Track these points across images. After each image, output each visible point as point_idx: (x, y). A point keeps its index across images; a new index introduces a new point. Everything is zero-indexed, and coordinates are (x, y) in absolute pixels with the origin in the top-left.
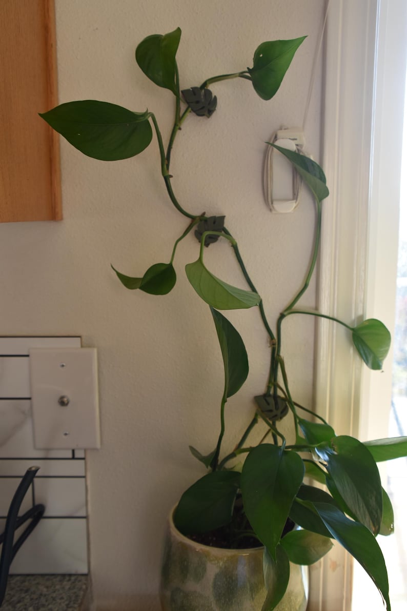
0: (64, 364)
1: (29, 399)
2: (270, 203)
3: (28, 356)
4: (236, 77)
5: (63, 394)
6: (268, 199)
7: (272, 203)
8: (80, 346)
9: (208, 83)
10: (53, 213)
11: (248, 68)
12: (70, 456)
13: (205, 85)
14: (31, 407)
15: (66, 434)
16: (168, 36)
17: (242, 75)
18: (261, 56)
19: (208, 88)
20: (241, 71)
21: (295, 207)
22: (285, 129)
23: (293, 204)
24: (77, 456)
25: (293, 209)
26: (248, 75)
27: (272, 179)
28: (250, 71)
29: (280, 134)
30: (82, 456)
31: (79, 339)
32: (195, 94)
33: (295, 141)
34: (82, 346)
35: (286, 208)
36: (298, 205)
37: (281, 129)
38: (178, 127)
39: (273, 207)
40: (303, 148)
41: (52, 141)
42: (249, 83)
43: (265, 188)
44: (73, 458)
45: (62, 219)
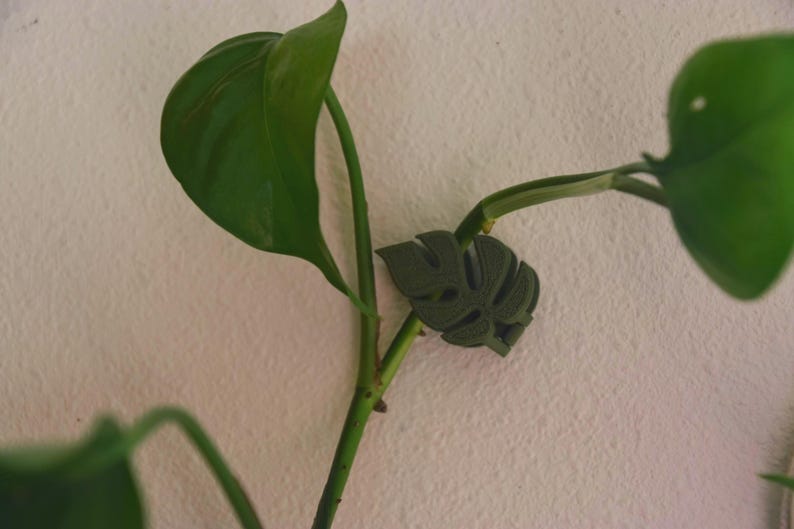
4: (600, 188)
9: (487, 211)
11: (646, 156)
13: (476, 219)
16: (301, 36)
17: (623, 181)
18: (699, 104)
19: (492, 234)
20: (617, 164)
26: (650, 180)
28: (652, 164)
32: (434, 262)
38: (370, 402)
42: (660, 217)
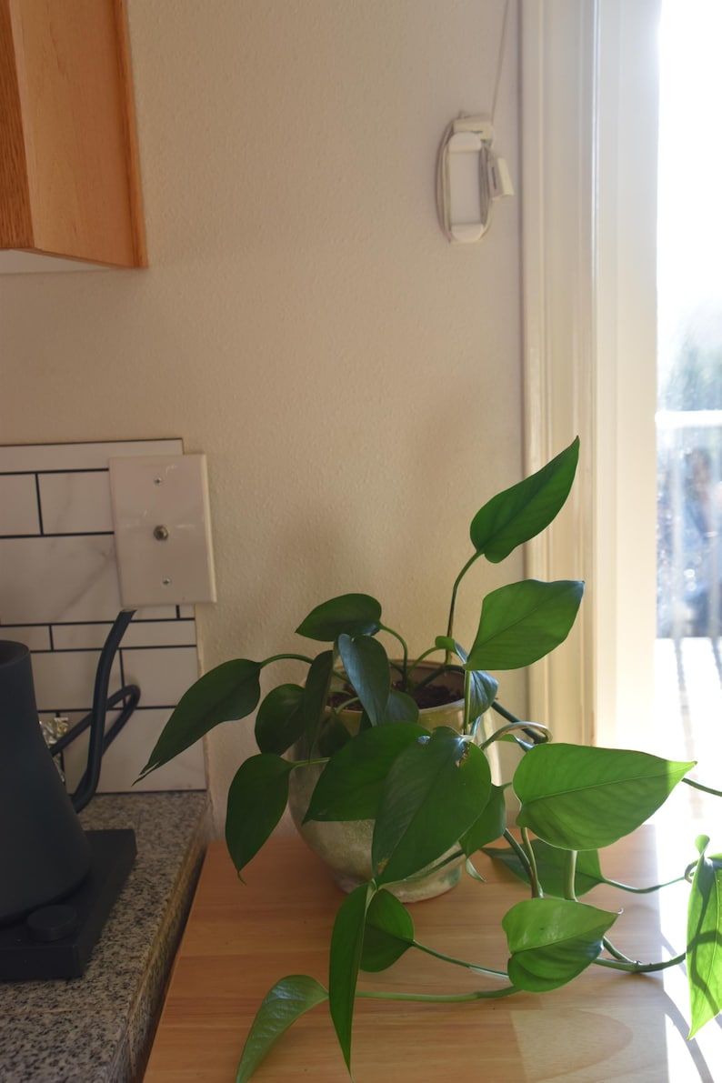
0: (160, 479)
1: (112, 533)
2: (447, 228)
3: (107, 470)
5: (159, 524)
6: (444, 222)
7: (450, 229)
8: (181, 452)
10: (136, 259)
12: (175, 616)
14: (115, 545)
15: (166, 583)
21: (483, 235)
22: (465, 117)
23: (482, 230)
24: (182, 616)
25: (480, 235)
27: (449, 195)
29: (458, 127)
30: (190, 615)
31: (179, 442)
33: (480, 135)
34: (184, 453)
35: (470, 236)
36: (488, 229)
37: (459, 118)
39: (451, 234)
40: (492, 146)
41: (129, 150)
43: (439, 197)
44: (178, 619)
45: (147, 267)
